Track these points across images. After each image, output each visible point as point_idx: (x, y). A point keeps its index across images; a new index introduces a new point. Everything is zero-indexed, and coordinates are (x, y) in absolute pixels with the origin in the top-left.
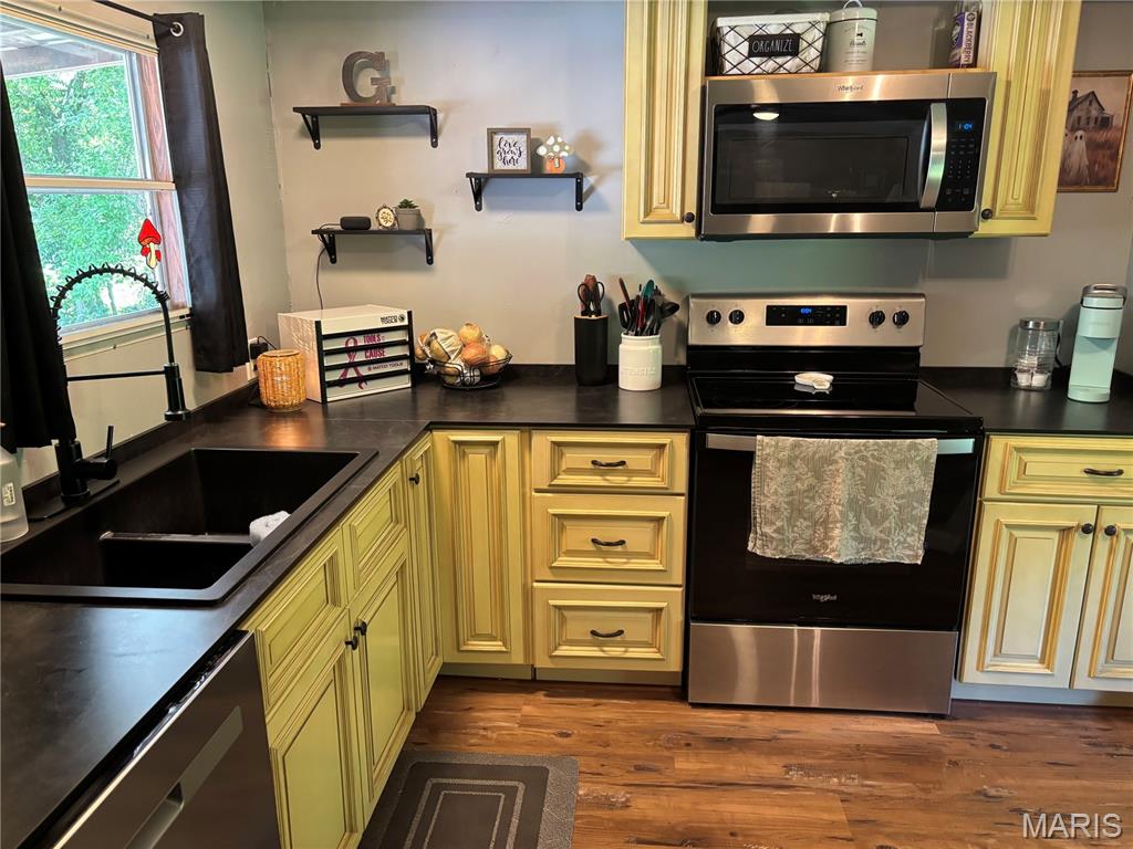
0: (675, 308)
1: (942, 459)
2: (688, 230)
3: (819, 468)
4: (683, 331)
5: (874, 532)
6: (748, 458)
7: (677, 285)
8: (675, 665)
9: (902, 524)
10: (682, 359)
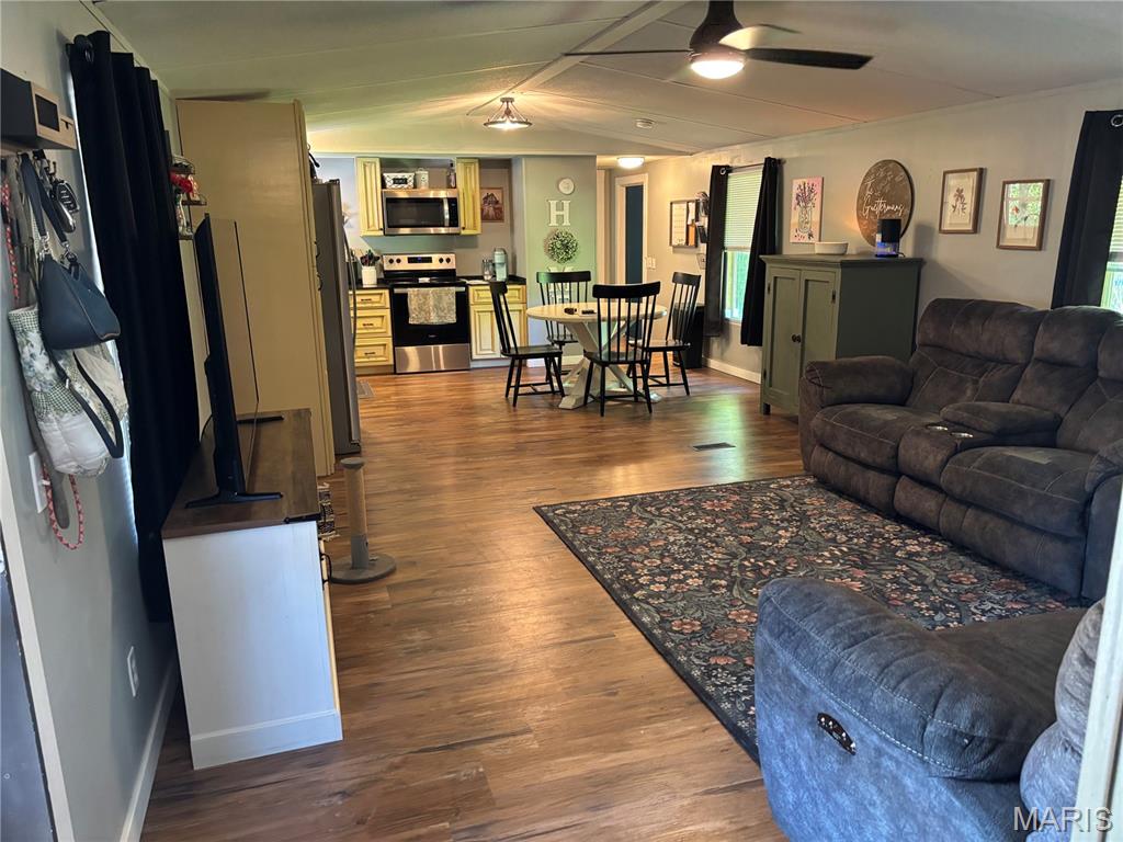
0: (378, 258)
1: (457, 293)
2: (381, 233)
3: (425, 296)
4: (382, 266)
5: (443, 314)
6: (406, 295)
7: (378, 252)
8: (391, 362)
9: (449, 311)
10: (382, 276)
